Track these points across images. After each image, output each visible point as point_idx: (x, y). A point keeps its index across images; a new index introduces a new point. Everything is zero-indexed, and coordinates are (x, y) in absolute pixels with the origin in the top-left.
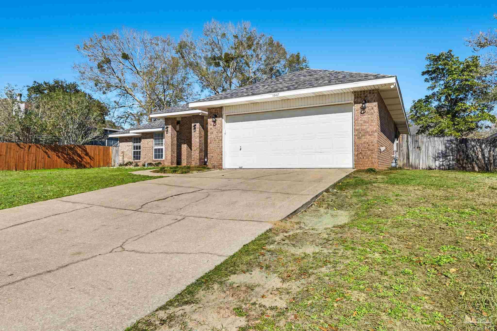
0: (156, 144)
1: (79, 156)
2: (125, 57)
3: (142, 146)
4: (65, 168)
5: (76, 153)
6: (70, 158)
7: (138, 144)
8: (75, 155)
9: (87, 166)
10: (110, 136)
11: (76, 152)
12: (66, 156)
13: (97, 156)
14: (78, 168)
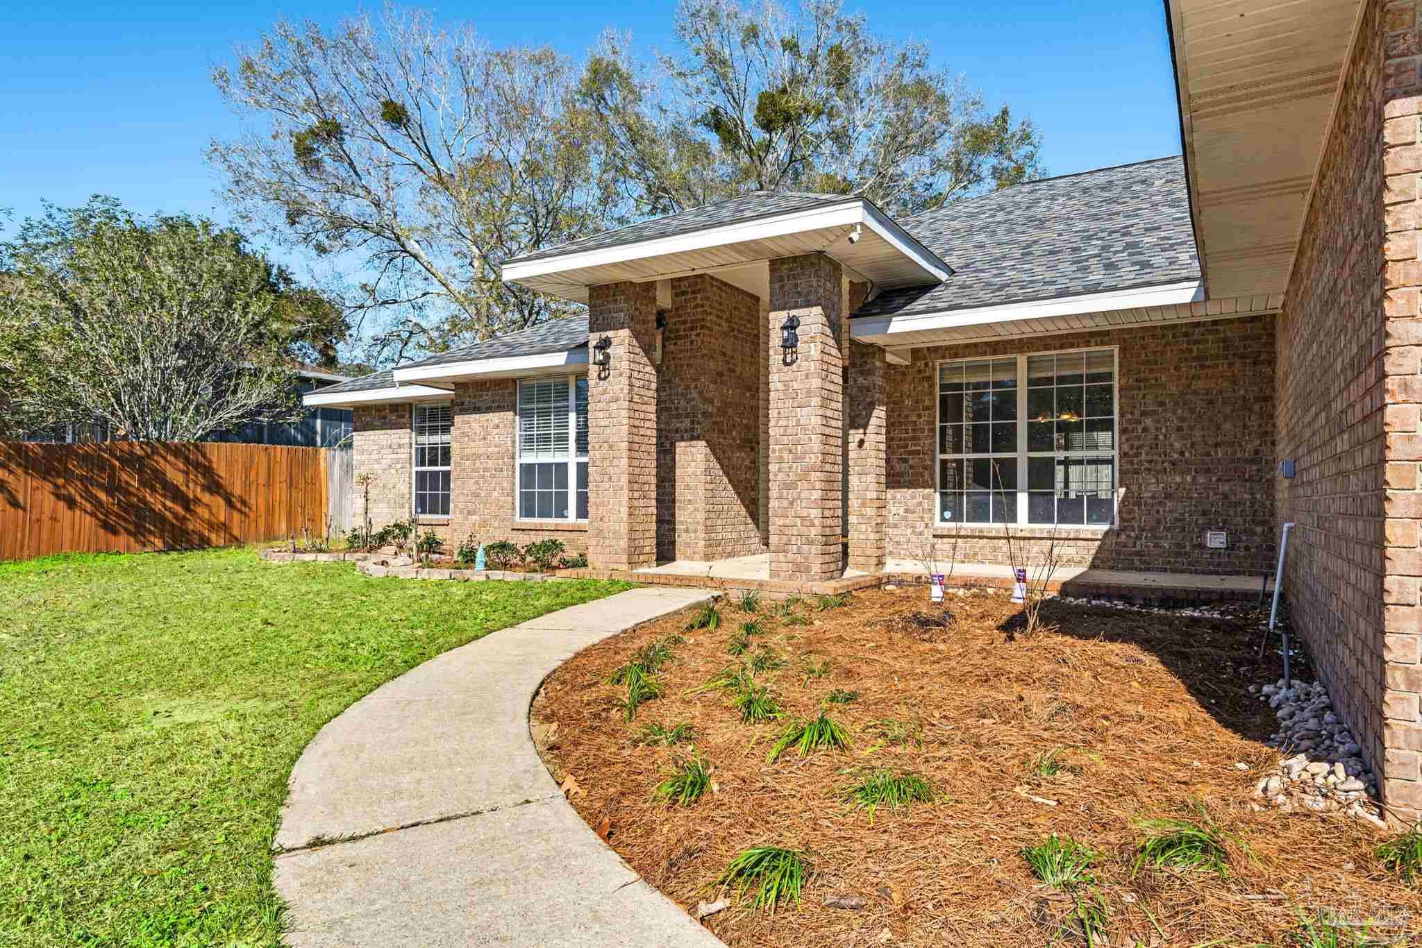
0: (529, 440)
1: (176, 494)
2: (395, 115)
3: (455, 446)
4: (99, 551)
5: (157, 480)
6: (127, 508)
7: (438, 439)
8: (154, 490)
9: (213, 537)
10: (310, 400)
11: (159, 476)
12: (103, 496)
13: (261, 489)
14: (169, 548)
